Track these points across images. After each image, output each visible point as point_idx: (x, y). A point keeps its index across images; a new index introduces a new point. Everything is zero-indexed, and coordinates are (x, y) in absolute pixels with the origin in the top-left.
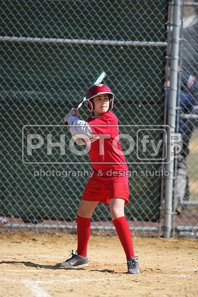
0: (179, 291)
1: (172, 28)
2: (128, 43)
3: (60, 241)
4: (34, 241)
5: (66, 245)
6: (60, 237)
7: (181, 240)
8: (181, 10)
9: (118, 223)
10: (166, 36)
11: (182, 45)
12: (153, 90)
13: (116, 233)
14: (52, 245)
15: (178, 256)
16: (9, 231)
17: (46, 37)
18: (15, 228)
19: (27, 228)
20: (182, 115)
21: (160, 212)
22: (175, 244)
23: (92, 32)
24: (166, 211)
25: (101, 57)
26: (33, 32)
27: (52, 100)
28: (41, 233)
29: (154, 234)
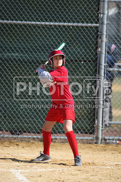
0: (106, 176)
1: (102, 15)
2: (75, 24)
3: (33, 145)
4: (17, 146)
5: (37, 148)
6: (33, 143)
7: (107, 145)
8: (107, 4)
9: (69, 135)
10: (98, 20)
11: (108, 26)
12: (90, 53)
13: (68, 141)
14: (29, 148)
15: (105, 155)
16: (2, 140)
17: (25, 21)
18: (6, 137)
19: (13, 138)
20: (108, 69)
21: (94, 128)
22: (103, 148)
23: (53, 17)
24: (98, 128)
25: (58, 33)
26: (17, 18)
27: (28, 59)
28: (22, 141)
29: (91, 142)
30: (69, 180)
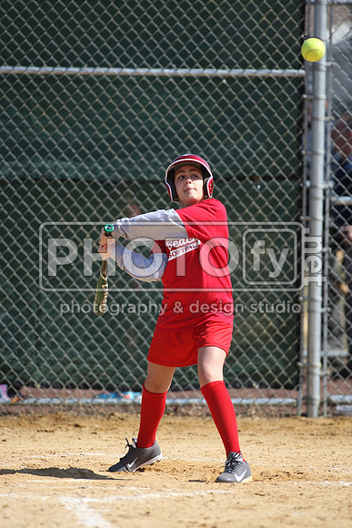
0: (339, 510)
2: (235, 72)
3: (123, 426)
4: (78, 429)
5: (133, 434)
6: (122, 419)
7: (338, 421)
8: (327, 12)
9: (210, 392)
10: (301, 58)
11: (331, 75)
12: (281, 156)
14: (110, 434)
15: (333, 449)
16: (32, 412)
17: (89, 66)
18: (42, 405)
19: (64, 406)
20: (334, 199)
21: (299, 372)
22: (327, 427)
23: (171, 54)
24: (311, 369)
25: (187, 99)
26: (65, 58)
27: (103, 176)
28: (89, 413)
29: (289, 411)
30: (231, 523)
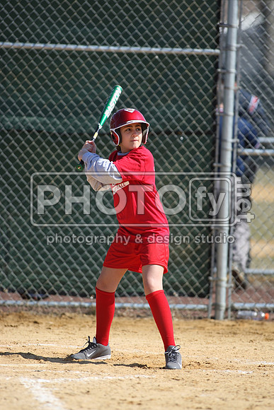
0: (237, 393)
1: (226, 29)
2: (165, 50)
3: (71, 323)
4: (36, 325)
5: (80, 330)
6: (71, 318)
7: (239, 323)
8: (238, 5)
9: (153, 299)
10: (218, 40)
11: (240, 54)
12: (200, 116)
14: (61, 329)
15: (235, 345)
16: (2, 310)
17: (52, 43)
18: (9, 306)
19: (26, 307)
20: (240, 150)
21: (210, 284)
22: (230, 328)
23: (116, 35)
24: (219, 283)
25: (127, 70)
26: (33, 36)
27: (60, 129)
28: (45, 313)
29: (201, 315)
30: (153, 401)
